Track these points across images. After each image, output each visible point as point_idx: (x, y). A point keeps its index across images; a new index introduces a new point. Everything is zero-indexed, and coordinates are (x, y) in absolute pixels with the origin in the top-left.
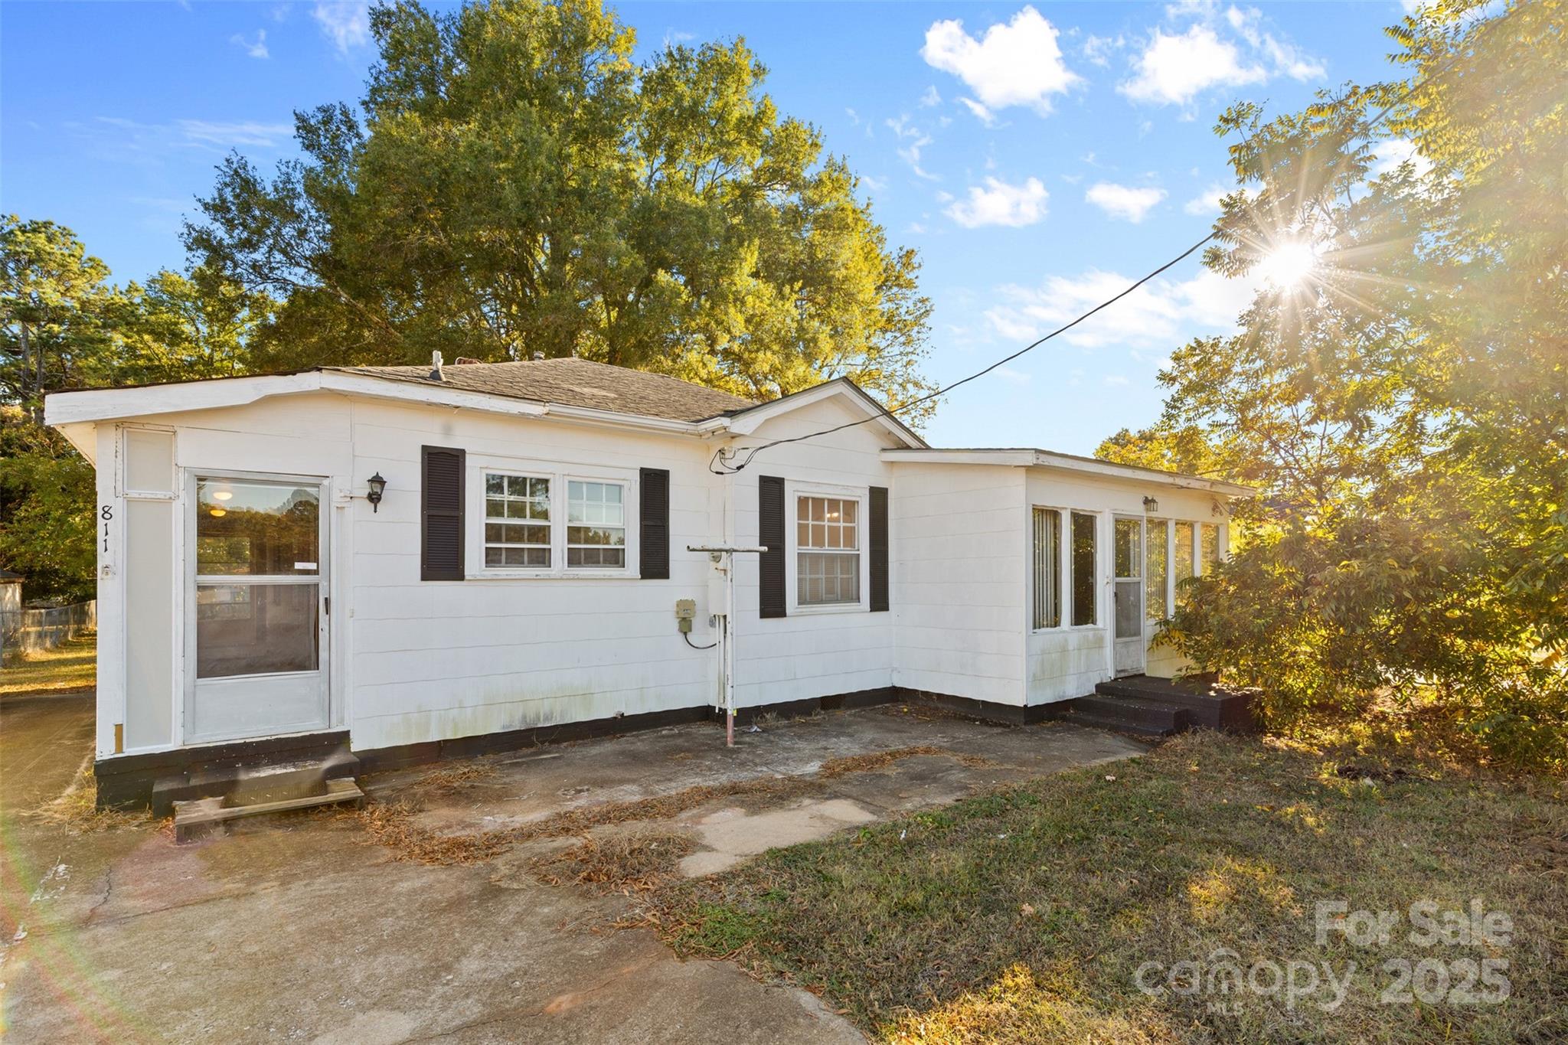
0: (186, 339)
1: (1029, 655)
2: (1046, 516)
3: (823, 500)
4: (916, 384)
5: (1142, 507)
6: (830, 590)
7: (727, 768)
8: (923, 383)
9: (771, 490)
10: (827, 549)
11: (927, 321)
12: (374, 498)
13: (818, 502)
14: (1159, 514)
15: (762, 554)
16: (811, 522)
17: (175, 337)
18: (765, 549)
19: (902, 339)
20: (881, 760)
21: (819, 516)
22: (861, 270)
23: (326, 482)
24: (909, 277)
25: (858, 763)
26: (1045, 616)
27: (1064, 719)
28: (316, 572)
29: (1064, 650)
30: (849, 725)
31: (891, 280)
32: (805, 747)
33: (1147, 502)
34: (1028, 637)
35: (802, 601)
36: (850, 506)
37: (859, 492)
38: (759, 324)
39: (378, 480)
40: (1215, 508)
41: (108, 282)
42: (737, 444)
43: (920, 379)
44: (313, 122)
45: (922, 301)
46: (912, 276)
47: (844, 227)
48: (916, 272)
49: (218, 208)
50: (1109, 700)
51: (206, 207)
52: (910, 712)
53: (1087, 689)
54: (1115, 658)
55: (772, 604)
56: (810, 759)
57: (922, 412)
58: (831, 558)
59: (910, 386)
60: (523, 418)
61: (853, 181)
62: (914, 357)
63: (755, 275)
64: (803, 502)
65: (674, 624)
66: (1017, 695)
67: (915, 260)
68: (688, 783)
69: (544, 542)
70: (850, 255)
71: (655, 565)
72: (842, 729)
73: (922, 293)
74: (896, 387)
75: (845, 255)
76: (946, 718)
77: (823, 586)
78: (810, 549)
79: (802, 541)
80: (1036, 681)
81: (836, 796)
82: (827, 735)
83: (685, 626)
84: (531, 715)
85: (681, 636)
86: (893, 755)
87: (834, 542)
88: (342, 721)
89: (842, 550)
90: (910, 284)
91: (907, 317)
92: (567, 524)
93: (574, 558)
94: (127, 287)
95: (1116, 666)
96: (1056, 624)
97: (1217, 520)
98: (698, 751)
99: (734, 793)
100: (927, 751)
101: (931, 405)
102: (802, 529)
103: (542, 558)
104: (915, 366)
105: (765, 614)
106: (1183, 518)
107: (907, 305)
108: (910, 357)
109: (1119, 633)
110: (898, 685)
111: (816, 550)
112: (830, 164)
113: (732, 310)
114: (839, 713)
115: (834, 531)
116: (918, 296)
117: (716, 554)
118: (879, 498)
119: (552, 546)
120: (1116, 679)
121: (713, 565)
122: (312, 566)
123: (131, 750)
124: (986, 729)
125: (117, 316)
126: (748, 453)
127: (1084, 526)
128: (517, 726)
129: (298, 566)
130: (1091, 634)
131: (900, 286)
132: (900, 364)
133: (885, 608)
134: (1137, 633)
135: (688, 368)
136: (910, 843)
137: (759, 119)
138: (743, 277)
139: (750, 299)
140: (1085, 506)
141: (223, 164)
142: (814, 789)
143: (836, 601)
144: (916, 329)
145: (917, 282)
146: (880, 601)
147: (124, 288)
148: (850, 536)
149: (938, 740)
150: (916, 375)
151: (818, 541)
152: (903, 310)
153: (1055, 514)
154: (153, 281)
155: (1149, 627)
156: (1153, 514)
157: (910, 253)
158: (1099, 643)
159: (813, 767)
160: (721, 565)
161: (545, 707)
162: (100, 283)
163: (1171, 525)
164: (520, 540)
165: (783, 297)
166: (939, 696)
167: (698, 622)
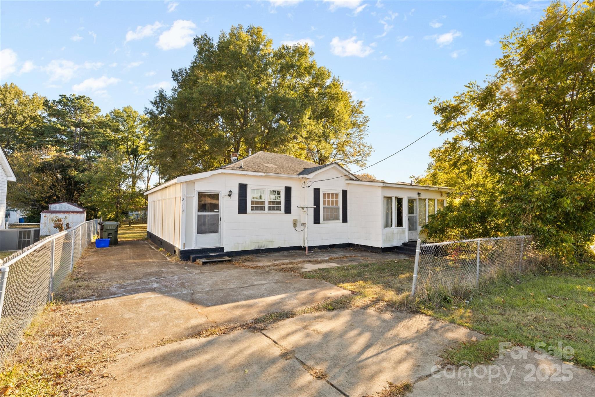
0: (121, 131)
1: (383, 234)
2: (387, 199)
3: (330, 194)
4: (363, 145)
5: (417, 195)
6: (332, 217)
7: (307, 258)
8: (366, 145)
9: (317, 191)
10: (331, 206)
11: (367, 124)
12: (230, 195)
13: (329, 194)
14: (423, 197)
15: (314, 208)
16: (327, 199)
17: (117, 130)
18: (315, 207)
19: (359, 130)
20: (343, 258)
21: (329, 197)
22: (344, 112)
23: (220, 192)
24: (360, 110)
25: (337, 258)
26: (387, 224)
27: (393, 251)
28: (218, 212)
29: (393, 234)
30: (336, 251)
31: (355, 111)
32: (325, 255)
33: (419, 194)
34: (382, 230)
35: (324, 220)
36: (337, 195)
37: (339, 191)
38: (311, 133)
39: (231, 192)
40: (441, 195)
41: (100, 114)
42: (308, 181)
43: (365, 143)
44: (176, 73)
45: (366, 117)
46: (361, 110)
47: (338, 100)
48: (363, 108)
49: (155, 103)
50: (406, 247)
51: (152, 103)
52: (352, 249)
53: (400, 244)
54: (408, 236)
55: (317, 220)
56: (326, 257)
57: (366, 155)
58: (332, 209)
59: (361, 146)
60: (260, 176)
61: (341, 84)
62: (363, 136)
63: (309, 118)
64: (325, 194)
65: (292, 225)
66: (379, 244)
67: (363, 104)
68: (299, 260)
69: (263, 205)
70: (340, 108)
71: (288, 210)
72: (334, 252)
73: (365, 115)
74: (356, 146)
75: (338, 108)
76: (362, 251)
77: (330, 216)
78: (326, 206)
79: (324, 204)
80: (384, 241)
81: (332, 263)
82: (330, 253)
83: (295, 225)
84: (260, 246)
85: (294, 228)
86: (346, 257)
87: (333, 204)
88: (222, 245)
89: (335, 206)
90: (361, 113)
91: (360, 124)
92: (268, 201)
93: (270, 208)
94: (105, 115)
95: (409, 238)
96: (391, 226)
97: (442, 198)
98: (300, 255)
99: (310, 261)
100: (354, 256)
101: (369, 152)
102: (324, 201)
103: (262, 209)
104: (363, 139)
105: (315, 223)
106: (430, 198)
107: (360, 119)
108: (361, 136)
109: (410, 229)
110: (350, 243)
111: (328, 207)
112: (334, 79)
113: (303, 130)
114: (334, 249)
115: (333, 202)
116: (364, 116)
117: (303, 208)
118: (345, 193)
119: (265, 206)
120: (409, 242)
121: (302, 210)
122: (217, 210)
123: (186, 249)
124: (372, 253)
125: (102, 124)
126: (311, 183)
127: (399, 201)
128: (257, 248)
129: (215, 210)
130: (401, 229)
131: (358, 113)
132: (358, 138)
133: (346, 222)
134: (416, 230)
135: (290, 149)
136: (347, 269)
137: (311, 67)
138: (306, 119)
139: (308, 126)
140: (399, 196)
141: (158, 91)
142: (328, 261)
143: (333, 220)
144: (363, 127)
145: (363, 112)
146: (345, 220)
147: (104, 115)
148: (337, 203)
149: (359, 255)
150: (363, 142)
151: (329, 204)
152: (359, 121)
153: (391, 198)
154: (112, 112)
155: (419, 228)
156: (420, 197)
157: (361, 102)
158: (403, 232)
159: (327, 258)
160: (304, 210)
161: (263, 244)
162: (98, 114)
163: (427, 200)
164: (258, 204)
165: (318, 124)
166: (361, 245)
167: (298, 225)
